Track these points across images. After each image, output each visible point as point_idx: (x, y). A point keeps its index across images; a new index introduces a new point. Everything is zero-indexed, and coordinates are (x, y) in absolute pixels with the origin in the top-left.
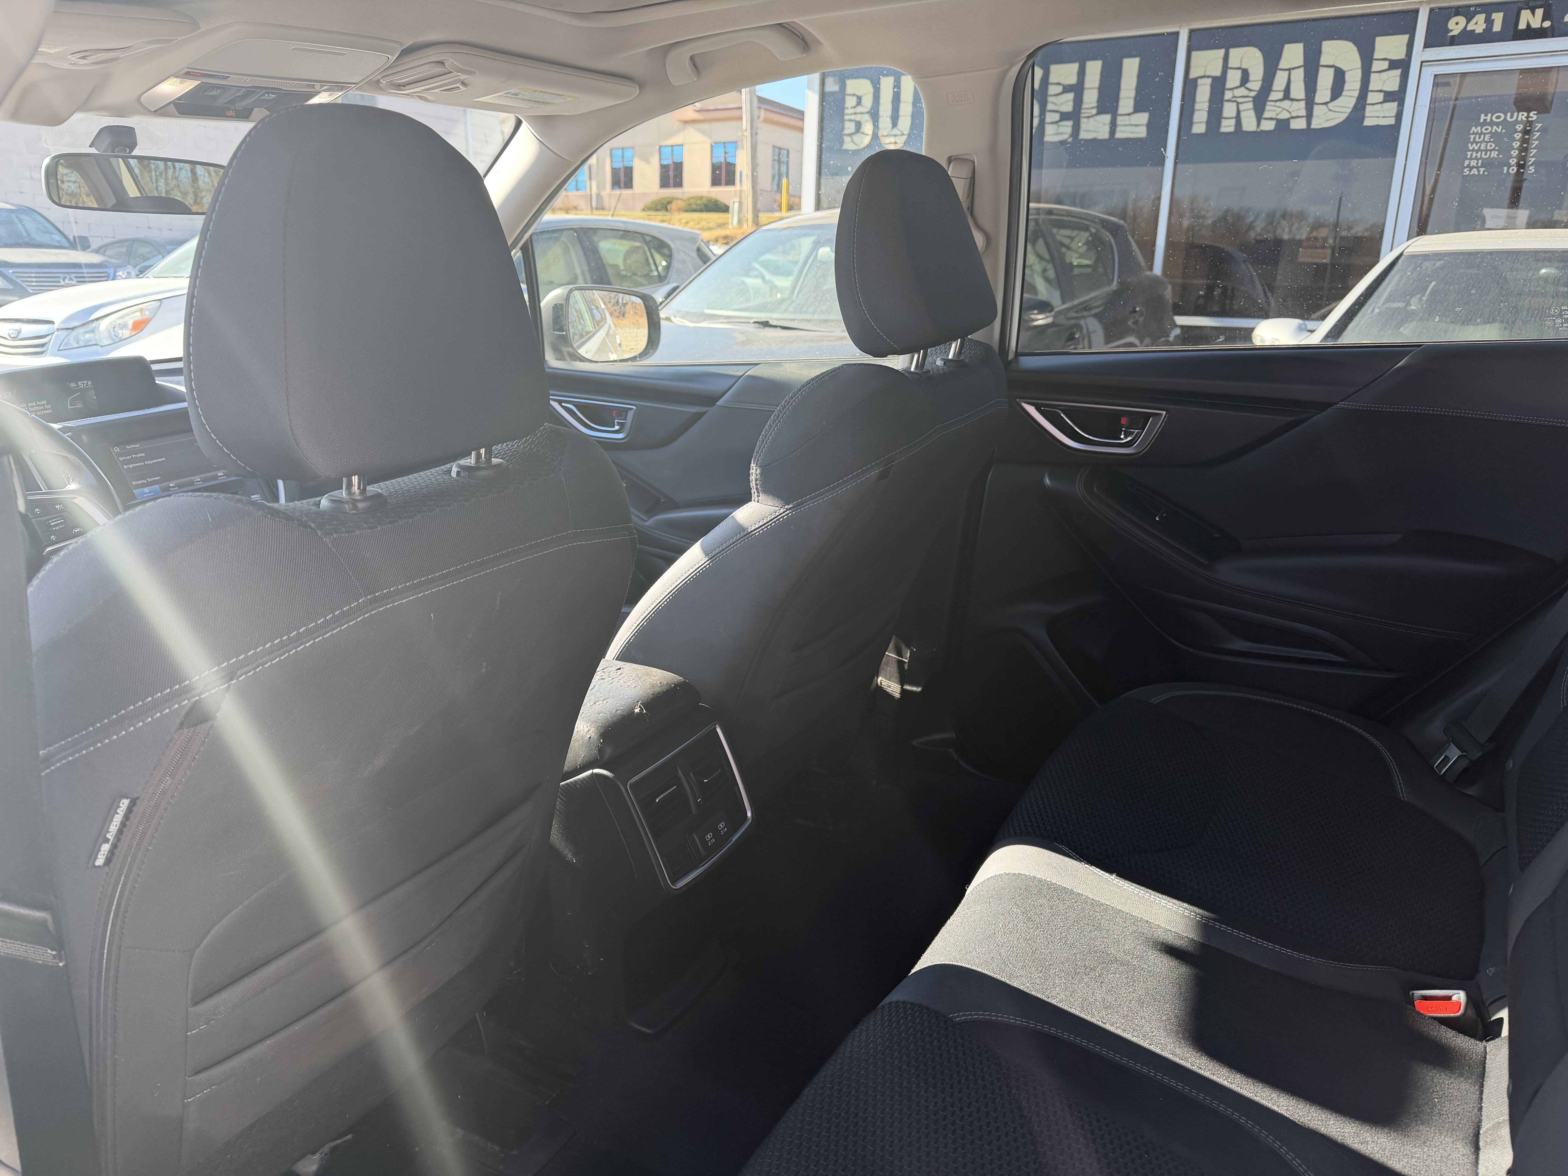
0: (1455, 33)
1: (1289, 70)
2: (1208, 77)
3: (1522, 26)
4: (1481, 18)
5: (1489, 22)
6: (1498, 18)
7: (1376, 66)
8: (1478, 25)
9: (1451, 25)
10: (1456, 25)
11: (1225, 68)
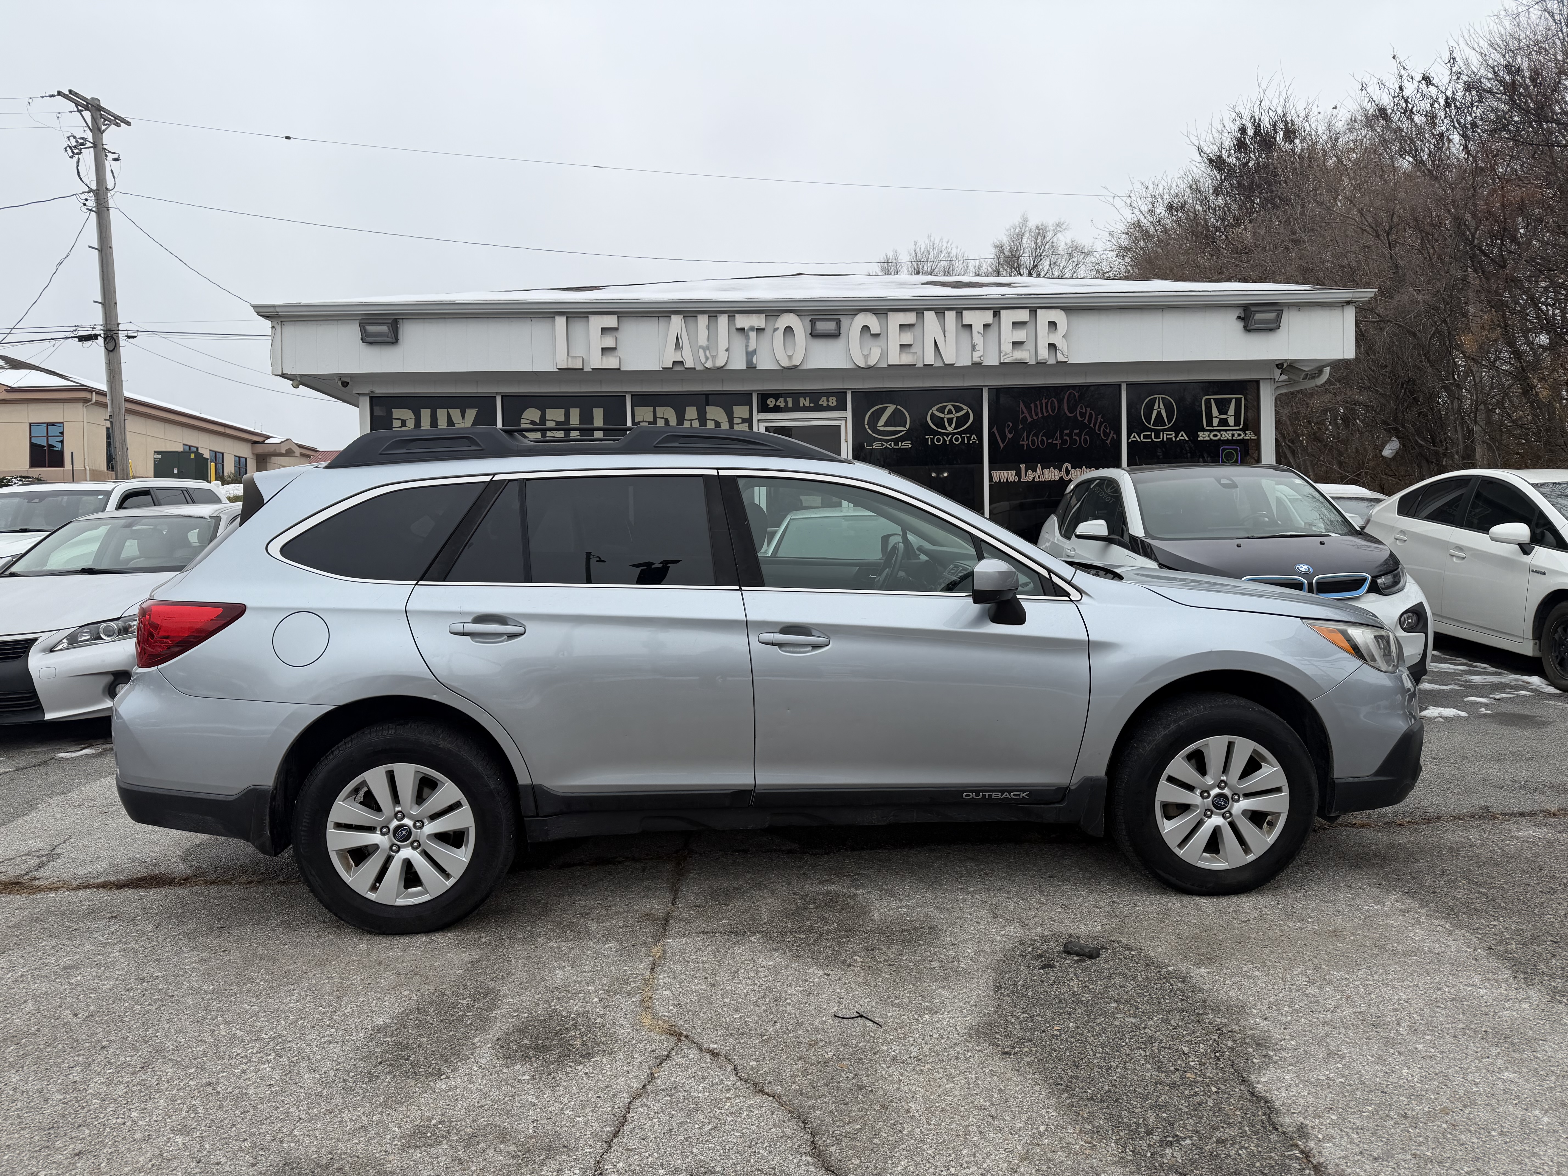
0: (771, 406)
1: (691, 420)
2: (646, 422)
3: (801, 405)
4: (781, 400)
5: (786, 402)
6: (790, 400)
7: (736, 421)
8: (781, 403)
9: (769, 402)
10: (771, 403)
11: (655, 417)
